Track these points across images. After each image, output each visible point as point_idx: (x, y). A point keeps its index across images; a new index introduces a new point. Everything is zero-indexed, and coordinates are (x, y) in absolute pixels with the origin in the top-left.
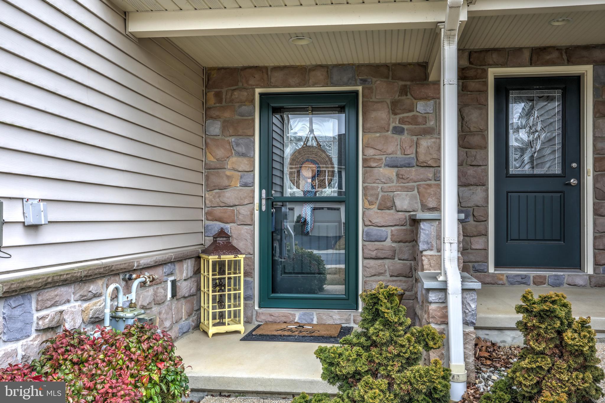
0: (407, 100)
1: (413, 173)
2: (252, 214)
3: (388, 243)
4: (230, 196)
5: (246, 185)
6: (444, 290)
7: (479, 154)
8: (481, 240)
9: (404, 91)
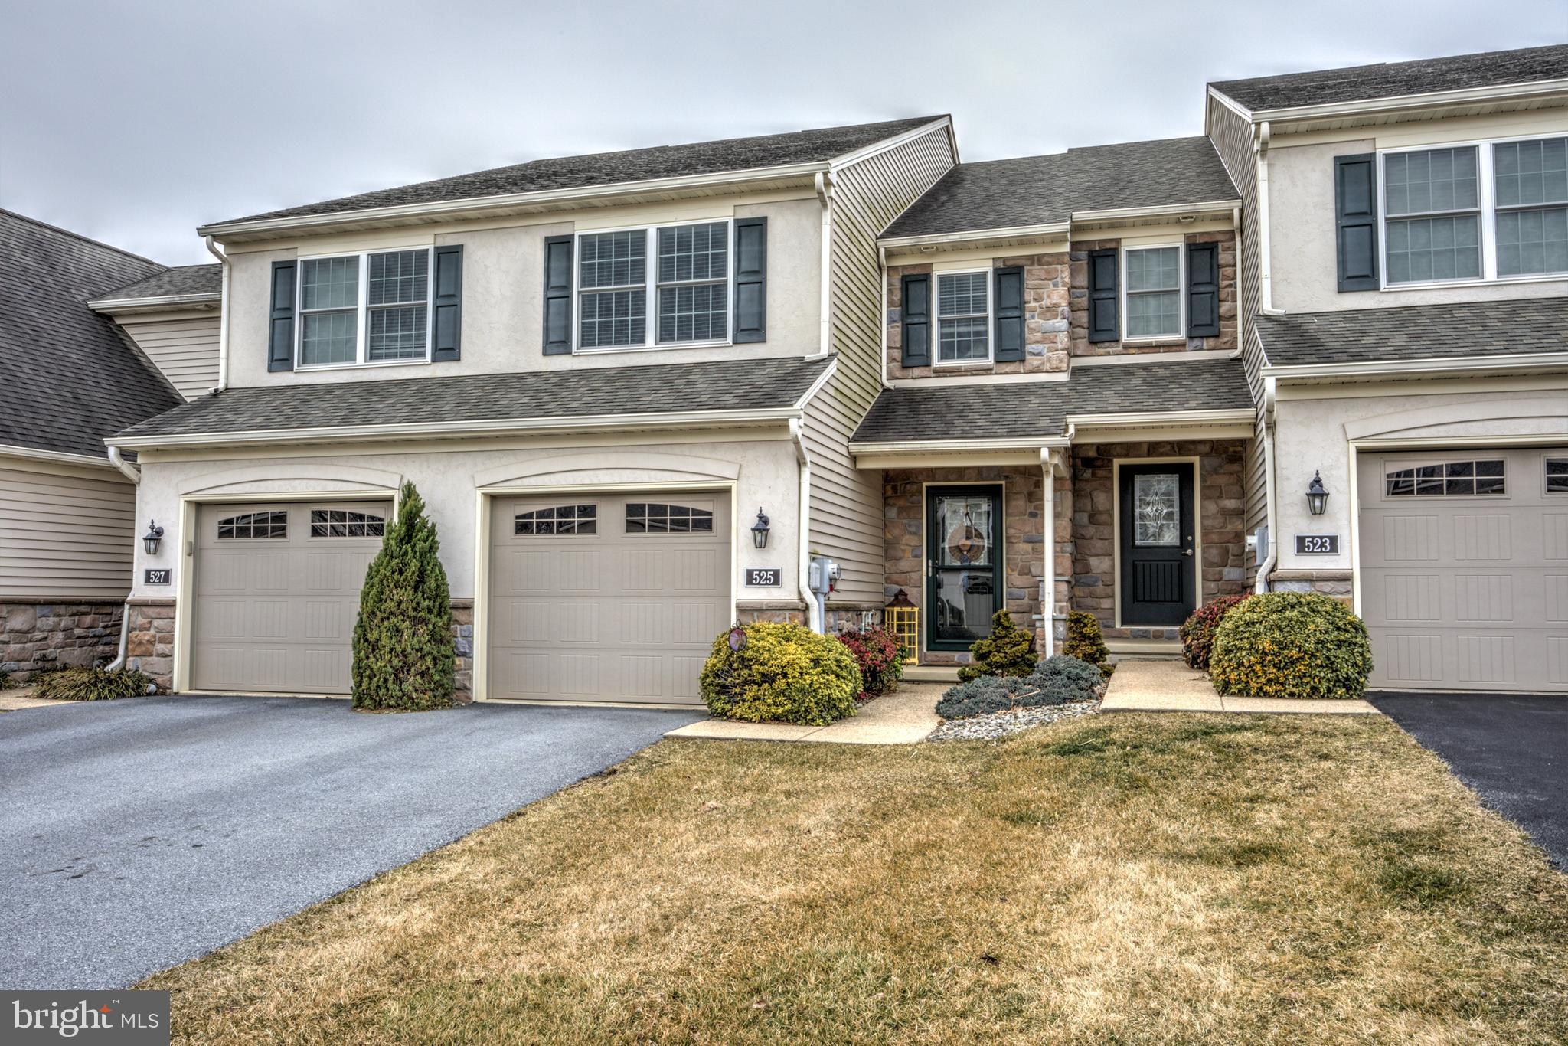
2: (921, 578)
4: (904, 565)
5: (916, 556)
6: (1043, 620)
7: (1105, 530)
8: (1110, 600)
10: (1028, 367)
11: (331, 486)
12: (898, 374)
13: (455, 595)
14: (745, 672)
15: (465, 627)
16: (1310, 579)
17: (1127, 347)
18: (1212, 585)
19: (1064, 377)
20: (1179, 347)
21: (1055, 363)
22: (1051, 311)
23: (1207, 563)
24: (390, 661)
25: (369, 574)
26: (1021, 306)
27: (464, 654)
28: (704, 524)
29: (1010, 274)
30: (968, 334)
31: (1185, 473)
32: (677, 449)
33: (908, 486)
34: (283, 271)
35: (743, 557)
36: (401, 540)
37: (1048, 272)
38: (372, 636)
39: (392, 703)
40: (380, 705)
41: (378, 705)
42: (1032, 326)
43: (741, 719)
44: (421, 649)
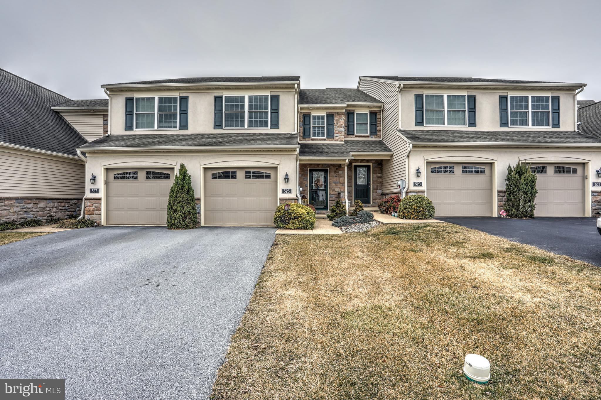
0: (337, 171)
1: (339, 184)
2: (308, 192)
3: (334, 198)
5: (306, 187)
6: (345, 202)
7: (351, 181)
8: (351, 198)
9: (337, 169)
10: (335, 140)
11: (153, 164)
12: (302, 140)
13: (196, 196)
14: (290, 216)
15: (198, 205)
16: (416, 192)
17: (356, 136)
18: (375, 194)
19: (343, 143)
20: (368, 137)
21: (341, 139)
22: (340, 126)
23: (373, 189)
24: (181, 215)
25: (171, 190)
26: (333, 124)
27: (198, 213)
28: (268, 177)
29: (330, 116)
30: (319, 131)
31: (368, 167)
32: (262, 156)
33: (304, 169)
34: (129, 101)
35: (281, 185)
36: (182, 180)
37: (340, 116)
38: (175, 208)
39: (182, 227)
40: (178, 227)
41: (177, 228)
42: (336, 129)
43: (288, 229)
44: (189, 212)
